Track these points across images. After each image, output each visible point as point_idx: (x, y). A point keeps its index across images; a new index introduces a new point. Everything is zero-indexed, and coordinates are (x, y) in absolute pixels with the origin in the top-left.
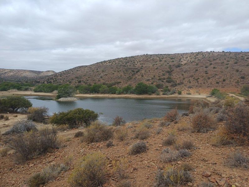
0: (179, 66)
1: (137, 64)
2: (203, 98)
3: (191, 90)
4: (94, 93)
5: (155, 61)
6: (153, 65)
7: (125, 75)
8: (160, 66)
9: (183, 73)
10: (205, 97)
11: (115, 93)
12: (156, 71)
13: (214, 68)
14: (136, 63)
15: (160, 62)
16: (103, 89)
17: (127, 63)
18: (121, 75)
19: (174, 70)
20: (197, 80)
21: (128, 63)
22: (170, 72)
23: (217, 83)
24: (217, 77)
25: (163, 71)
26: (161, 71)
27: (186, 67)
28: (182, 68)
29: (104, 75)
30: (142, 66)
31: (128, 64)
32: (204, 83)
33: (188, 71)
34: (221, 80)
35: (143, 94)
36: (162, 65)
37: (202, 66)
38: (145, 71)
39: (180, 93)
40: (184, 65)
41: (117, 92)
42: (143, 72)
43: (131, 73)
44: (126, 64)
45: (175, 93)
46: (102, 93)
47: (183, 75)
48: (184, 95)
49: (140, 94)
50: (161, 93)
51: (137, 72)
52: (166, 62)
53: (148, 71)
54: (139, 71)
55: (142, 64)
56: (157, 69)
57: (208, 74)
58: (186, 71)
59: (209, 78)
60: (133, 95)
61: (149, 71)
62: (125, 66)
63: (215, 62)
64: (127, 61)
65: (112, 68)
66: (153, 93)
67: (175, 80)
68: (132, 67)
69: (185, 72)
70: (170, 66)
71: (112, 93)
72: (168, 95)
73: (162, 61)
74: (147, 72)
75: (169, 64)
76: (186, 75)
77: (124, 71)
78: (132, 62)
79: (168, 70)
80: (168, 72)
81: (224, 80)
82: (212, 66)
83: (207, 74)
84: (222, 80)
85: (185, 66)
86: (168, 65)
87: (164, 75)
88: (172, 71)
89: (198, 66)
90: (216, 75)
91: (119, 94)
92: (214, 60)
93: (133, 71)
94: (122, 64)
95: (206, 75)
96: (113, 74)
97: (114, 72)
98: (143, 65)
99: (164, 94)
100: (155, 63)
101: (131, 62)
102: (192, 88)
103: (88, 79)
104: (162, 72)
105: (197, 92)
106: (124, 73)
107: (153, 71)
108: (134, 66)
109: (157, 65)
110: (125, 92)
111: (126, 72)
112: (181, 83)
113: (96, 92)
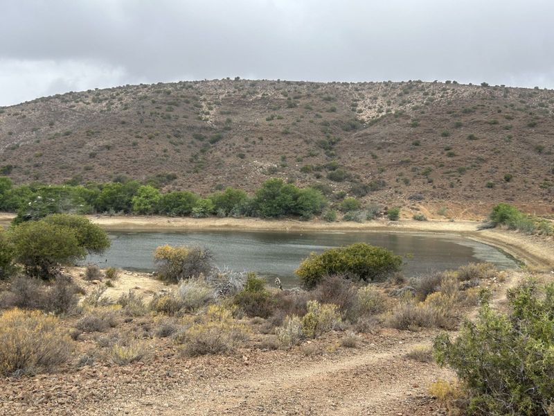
0: (354, 128)
1: (208, 113)
2: (469, 233)
3: (422, 207)
4: (112, 211)
5: (273, 106)
6: (268, 120)
7: (178, 151)
8: (294, 124)
9: (376, 153)
10: (472, 227)
11: (187, 214)
12: (284, 140)
13: (471, 138)
14: (205, 109)
15: (291, 110)
16: (147, 197)
17: (173, 107)
18: (165, 151)
19: (339, 140)
20: (426, 174)
21: (177, 105)
22: (328, 146)
23: (490, 186)
24: (486, 167)
25: (307, 142)
26: (302, 140)
27: (382, 131)
28: (366, 134)
29: (102, 148)
30: (229, 121)
31: (178, 111)
32: (452, 186)
33: (389, 145)
34: (500, 175)
35: (283, 219)
36: (299, 121)
37: (431, 131)
38: (246, 140)
39: (394, 217)
40: (371, 123)
41: (195, 209)
42: (238, 141)
43: (192, 142)
44: (170, 110)
45: (378, 215)
46: (143, 213)
47: (374, 157)
48: (407, 225)
49: (276, 217)
50: (339, 216)
51: (214, 141)
52: (311, 109)
53: (258, 141)
54: (219, 138)
55: (229, 113)
56: (285, 133)
57: (455, 158)
58: (383, 144)
59: (462, 171)
61: (261, 139)
63: (469, 118)
64: (170, 100)
65: (123, 123)
66: (317, 213)
67: (353, 172)
68: (192, 121)
69: (379, 149)
70: (326, 124)
71: (180, 214)
73: (295, 106)
74: (254, 142)
75: (321, 117)
76: (386, 157)
77: (169, 137)
78: (191, 105)
79: (321, 138)
80: (322, 145)
81: (508, 179)
82: (463, 132)
83: (451, 155)
84: (503, 177)
86: (320, 120)
87: (313, 156)
88: (333, 143)
89: (419, 130)
90: (482, 160)
91: (204, 214)
92: (466, 112)
93: (200, 138)
94: (157, 111)
95: (450, 159)
96: (135, 144)
97: (134, 140)
98: (230, 117)
99: (348, 219)
100: (272, 113)
101: (188, 102)
102: (422, 202)
104: (305, 146)
105: (441, 214)
106: (171, 142)
107: (274, 141)
108: (200, 119)
109: (280, 118)
110: (221, 211)
111: (175, 140)
112: (378, 183)
113: (118, 209)
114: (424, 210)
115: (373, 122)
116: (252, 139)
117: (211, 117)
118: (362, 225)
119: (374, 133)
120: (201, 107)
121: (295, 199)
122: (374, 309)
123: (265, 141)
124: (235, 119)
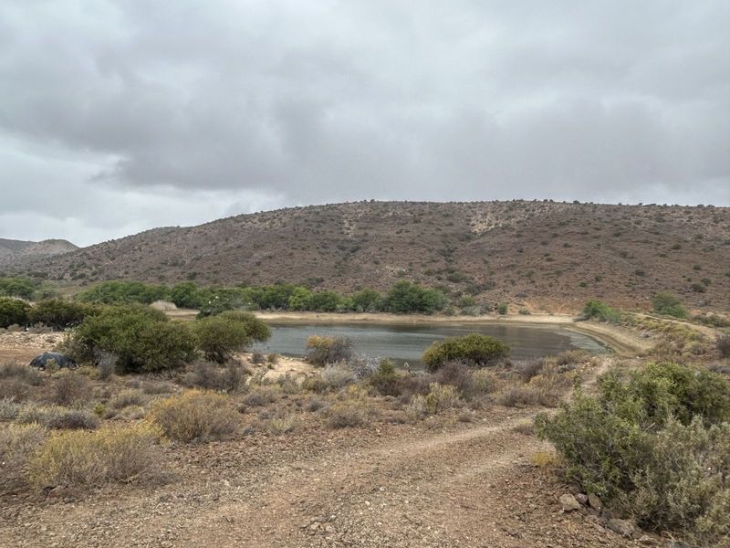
0: (469, 238)
1: (349, 229)
2: (566, 325)
3: (526, 303)
4: (273, 308)
5: (402, 222)
6: (397, 233)
7: (325, 259)
8: (419, 236)
9: (487, 259)
10: (568, 320)
11: (332, 310)
12: (411, 249)
13: (566, 246)
14: (347, 225)
15: (416, 225)
16: (300, 297)
17: (321, 224)
18: (315, 259)
19: (456, 248)
20: (529, 275)
21: (324, 223)
22: (447, 254)
23: (583, 285)
24: (579, 269)
25: (430, 251)
26: (425, 249)
27: (491, 240)
28: (479, 244)
29: (265, 258)
30: (366, 234)
31: (324, 227)
32: (551, 286)
33: (497, 252)
34: (591, 276)
35: (410, 313)
36: (423, 234)
37: (532, 241)
38: (380, 249)
39: (503, 311)
40: (482, 235)
41: (338, 306)
42: (373, 250)
43: (337, 252)
44: (319, 226)
45: (490, 310)
46: (297, 309)
47: (486, 262)
48: (514, 318)
49: (405, 312)
50: (457, 311)
51: (354, 251)
52: (433, 224)
53: (389, 250)
54: (358, 248)
55: (365, 228)
56: (412, 243)
57: (553, 263)
58: (493, 252)
59: (559, 273)
61: (392, 248)
62: (318, 232)
63: (563, 229)
64: (319, 219)
65: (282, 237)
66: (439, 309)
67: (468, 275)
68: (336, 235)
69: (489, 255)
70: (445, 236)
71: (326, 310)
73: (420, 222)
74: (386, 251)
75: (440, 230)
76: (495, 262)
77: (318, 248)
78: (335, 223)
79: (442, 247)
80: (443, 253)
81: (597, 279)
82: (559, 241)
83: (550, 260)
84: (593, 278)
85: (486, 239)
86: (440, 233)
87: (435, 261)
88: (451, 251)
89: (523, 239)
90: (575, 264)
91: (346, 311)
92: (562, 224)
93: (343, 249)
94: (309, 227)
95: (548, 263)
96: (291, 254)
97: (290, 251)
98: (367, 231)
99: (464, 313)
100: (401, 227)
101: (333, 220)
102: (527, 299)
104: (428, 254)
105: (542, 309)
106: (320, 253)
107: (403, 251)
108: (343, 233)
109: (407, 231)
110: (360, 307)
111: (323, 250)
112: (489, 283)
113: (277, 306)
114: (528, 306)
115: (484, 234)
116: (384, 249)
117: (352, 231)
118: (477, 318)
119: (484, 243)
120: (344, 223)
121: (420, 297)
122: (487, 389)
123: (395, 250)
124: (371, 233)
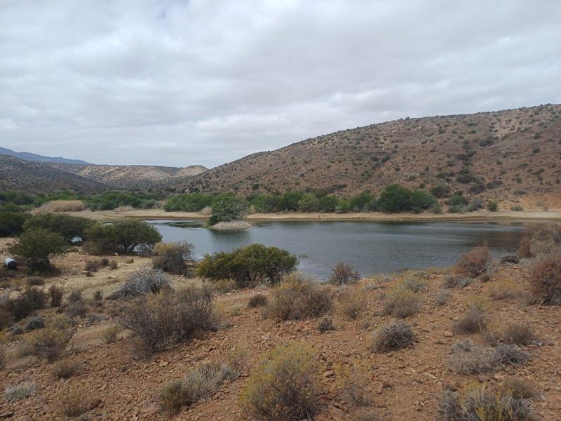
0: (489, 143)
1: (383, 143)
5: (428, 133)
6: (422, 143)
7: (356, 169)
8: (441, 144)
9: (501, 159)
12: (431, 156)
14: (382, 140)
15: (441, 135)
17: (360, 141)
18: (347, 170)
19: (475, 153)
20: (538, 174)
21: (363, 140)
22: (466, 159)
25: (448, 156)
26: (444, 155)
27: (508, 144)
28: (496, 147)
29: (309, 171)
30: (397, 147)
31: (363, 144)
32: (558, 182)
33: (513, 153)
36: (445, 142)
37: (551, 140)
38: (404, 158)
39: (493, 208)
40: (503, 139)
41: (337, 207)
42: (399, 159)
43: (369, 163)
44: (358, 143)
45: (480, 207)
46: (305, 210)
47: (499, 163)
50: (445, 208)
51: (384, 161)
52: (456, 133)
53: (411, 158)
54: (388, 158)
55: (397, 141)
56: (432, 151)
58: (508, 153)
60: (377, 213)
61: (414, 157)
62: (356, 148)
64: (359, 137)
65: (326, 154)
67: (481, 175)
68: (372, 149)
69: (505, 157)
70: (467, 142)
71: (328, 211)
72: (462, 213)
73: (445, 132)
74: (409, 160)
75: (462, 138)
76: (508, 163)
77: (352, 160)
78: (372, 139)
79: (461, 153)
80: (461, 157)
85: (504, 142)
86: (462, 140)
87: (451, 166)
88: (471, 156)
89: (540, 140)
91: (344, 211)
93: (376, 160)
94: (349, 145)
96: (329, 167)
97: (330, 164)
98: (398, 144)
99: (451, 211)
100: (427, 138)
101: (370, 137)
102: (524, 196)
103: (273, 181)
104: (447, 159)
105: (538, 205)
106: (353, 164)
107: (423, 158)
108: (377, 147)
109: (432, 141)
110: (356, 208)
111: (358, 162)
112: (497, 182)
116: (408, 158)
117: (386, 145)
119: (502, 146)
120: (379, 139)
121: (408, 198)
123: (417, 158)
124: (400, 145)
